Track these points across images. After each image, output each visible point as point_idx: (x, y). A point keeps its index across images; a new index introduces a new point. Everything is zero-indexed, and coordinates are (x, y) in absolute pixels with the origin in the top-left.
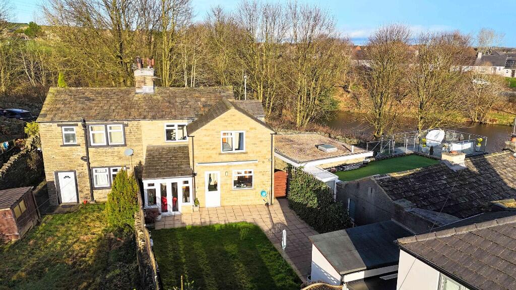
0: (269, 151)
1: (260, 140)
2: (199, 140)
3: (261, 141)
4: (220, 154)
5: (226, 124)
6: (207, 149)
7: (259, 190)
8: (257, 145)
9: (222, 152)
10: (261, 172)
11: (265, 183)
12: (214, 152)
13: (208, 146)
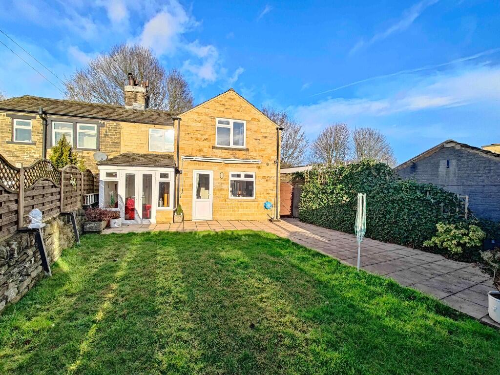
0: (274, 151)
1: (264, 135)
3: (265, 137)
4: (214, 147)
5: (222, 109)
7: (262, 200)
9: (216, 146)
10: (264, 177)
11: (270, 192)
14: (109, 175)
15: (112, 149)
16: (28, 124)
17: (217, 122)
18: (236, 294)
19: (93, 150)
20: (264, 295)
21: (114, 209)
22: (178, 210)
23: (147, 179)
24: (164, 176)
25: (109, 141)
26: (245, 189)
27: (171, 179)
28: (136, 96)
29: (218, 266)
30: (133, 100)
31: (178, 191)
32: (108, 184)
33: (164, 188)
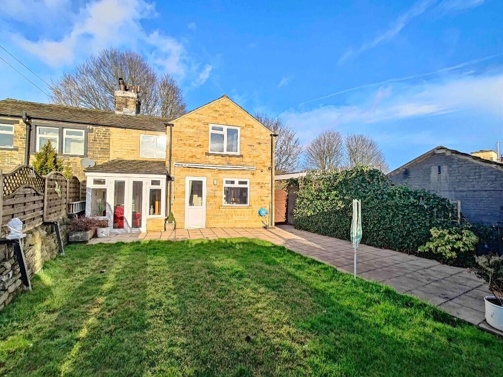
0: (268, 157)
1: (258, 141)
2: (180, 132)
3: (259, 143)
4: (208, 154)
5: (216, 115)
6: (190, 146)
7: (256, 208)
8: (254, 148)
9: (210, 152)
10: (259, 183)
11: (264, 198)
12: (200, 150)
13: (191, 142)
14: (97, 182)
15: (101, 156)
16: (10, 129)
17: (211, 128)
18: (230, 305)
19: (81, 156)
20: (259, 305)
21: (101, 218)
22: (170, 218)
23: (138, 187)
24: (154, 183)
25: (98, 146)
26: (239, 195)
27: (162, 187)
28: (127, 101)
29: (212, 275)
30: (124, 106)
31: (170, 198)
32: (95, 191)
33: (155, 196)
